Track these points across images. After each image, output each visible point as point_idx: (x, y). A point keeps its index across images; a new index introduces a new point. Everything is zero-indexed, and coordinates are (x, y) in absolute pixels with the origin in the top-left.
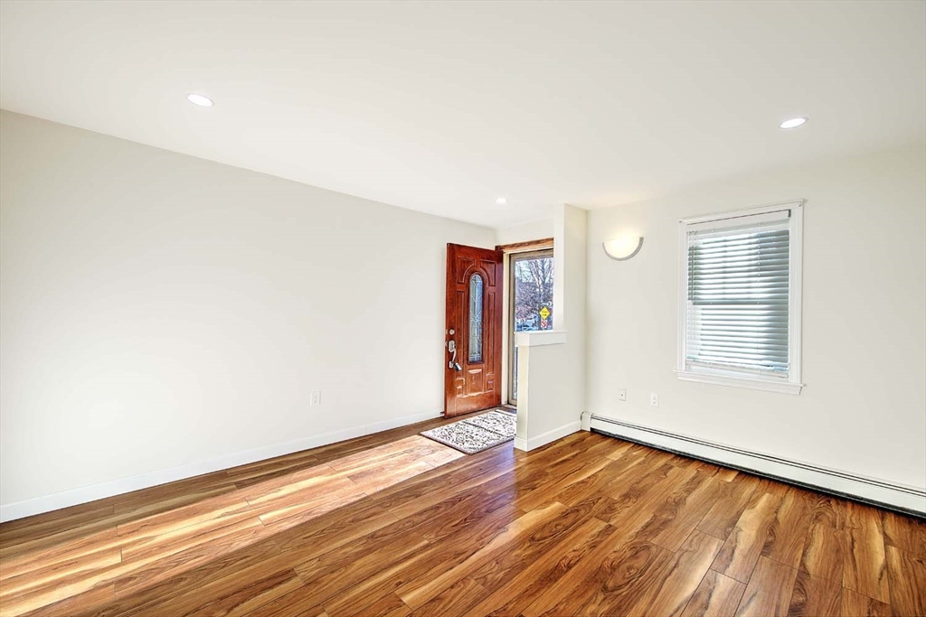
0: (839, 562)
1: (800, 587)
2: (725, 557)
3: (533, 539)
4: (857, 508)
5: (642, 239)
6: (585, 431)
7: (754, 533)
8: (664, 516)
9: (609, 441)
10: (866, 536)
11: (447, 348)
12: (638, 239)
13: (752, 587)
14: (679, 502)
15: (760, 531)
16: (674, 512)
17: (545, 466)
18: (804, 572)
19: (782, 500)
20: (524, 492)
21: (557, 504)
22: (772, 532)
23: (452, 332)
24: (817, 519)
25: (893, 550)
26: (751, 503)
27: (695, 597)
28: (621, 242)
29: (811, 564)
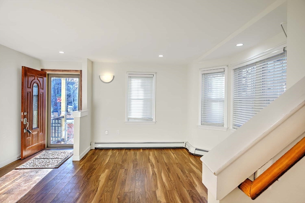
0: (169, 159)
1: (167, 165)
2: (152, 166)
3: (110, 179)
4: (166, 149)
5: (114, 77)
6: (93, 149)
7: (154, 160)
8: (135, 163)
9: (103, 150)
10: (170, 154)
11: (22, 123)
12: (113, 76)
13: (160, 169)
14: (136, 159)
15: (154, 159)
16: (136, 161)
17: (91, 162)
18: (166, 163)
19: (154, 152)
20: (93, 171)
21: (107, 170)
22: (157, 159)
23: (25, 114)
24: (162, 154)
25: (174, 155)
26: (149, 154)
27: (153, 174)
28: (107, 77)
29: (166, 161)
